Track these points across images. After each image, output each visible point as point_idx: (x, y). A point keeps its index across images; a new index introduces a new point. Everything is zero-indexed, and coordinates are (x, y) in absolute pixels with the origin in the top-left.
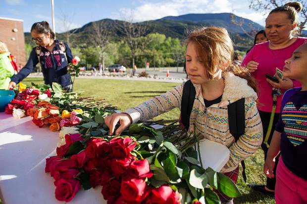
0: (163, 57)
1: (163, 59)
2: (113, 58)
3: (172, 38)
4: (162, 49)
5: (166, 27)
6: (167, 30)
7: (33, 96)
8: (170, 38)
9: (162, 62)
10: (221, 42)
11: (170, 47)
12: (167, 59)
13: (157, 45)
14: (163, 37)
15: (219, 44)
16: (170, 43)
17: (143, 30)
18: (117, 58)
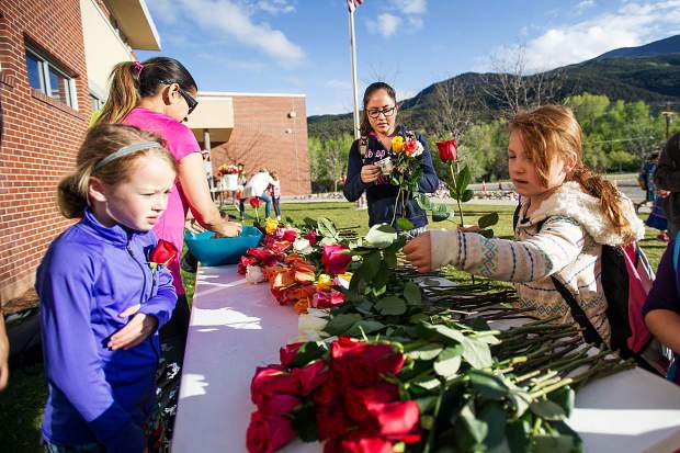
0: (603, 148)
1: (602, 154)
2: (482, 158)
3: (627, 102)
4: (600, 131)
5: (609, 77)
6: (613, 84)
7: (283, 243)
8: (621, 104)
9: (599, 162)
10: (559, 131)
11: (621, 125)
12: (613, 154)
13: (588, 121)
14: (604, 101)
15: (557, 135)
16: (621, 114)
17: (547, 92)
18: (491, 156)
